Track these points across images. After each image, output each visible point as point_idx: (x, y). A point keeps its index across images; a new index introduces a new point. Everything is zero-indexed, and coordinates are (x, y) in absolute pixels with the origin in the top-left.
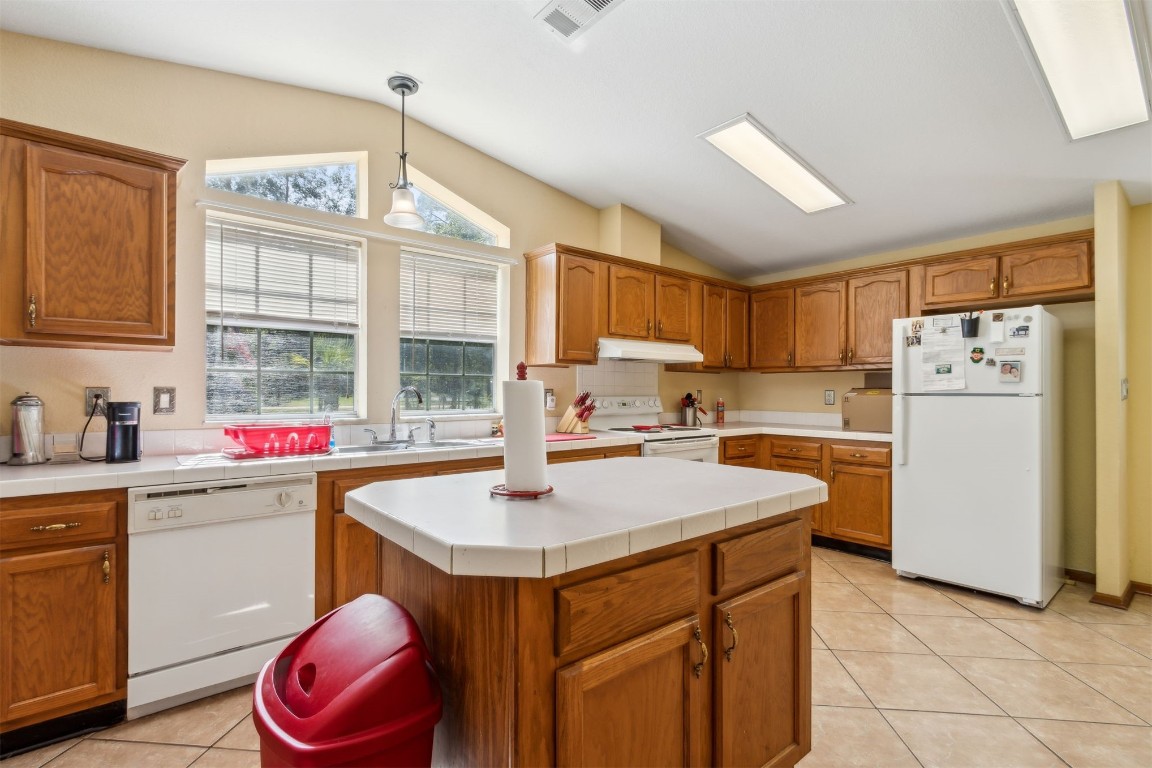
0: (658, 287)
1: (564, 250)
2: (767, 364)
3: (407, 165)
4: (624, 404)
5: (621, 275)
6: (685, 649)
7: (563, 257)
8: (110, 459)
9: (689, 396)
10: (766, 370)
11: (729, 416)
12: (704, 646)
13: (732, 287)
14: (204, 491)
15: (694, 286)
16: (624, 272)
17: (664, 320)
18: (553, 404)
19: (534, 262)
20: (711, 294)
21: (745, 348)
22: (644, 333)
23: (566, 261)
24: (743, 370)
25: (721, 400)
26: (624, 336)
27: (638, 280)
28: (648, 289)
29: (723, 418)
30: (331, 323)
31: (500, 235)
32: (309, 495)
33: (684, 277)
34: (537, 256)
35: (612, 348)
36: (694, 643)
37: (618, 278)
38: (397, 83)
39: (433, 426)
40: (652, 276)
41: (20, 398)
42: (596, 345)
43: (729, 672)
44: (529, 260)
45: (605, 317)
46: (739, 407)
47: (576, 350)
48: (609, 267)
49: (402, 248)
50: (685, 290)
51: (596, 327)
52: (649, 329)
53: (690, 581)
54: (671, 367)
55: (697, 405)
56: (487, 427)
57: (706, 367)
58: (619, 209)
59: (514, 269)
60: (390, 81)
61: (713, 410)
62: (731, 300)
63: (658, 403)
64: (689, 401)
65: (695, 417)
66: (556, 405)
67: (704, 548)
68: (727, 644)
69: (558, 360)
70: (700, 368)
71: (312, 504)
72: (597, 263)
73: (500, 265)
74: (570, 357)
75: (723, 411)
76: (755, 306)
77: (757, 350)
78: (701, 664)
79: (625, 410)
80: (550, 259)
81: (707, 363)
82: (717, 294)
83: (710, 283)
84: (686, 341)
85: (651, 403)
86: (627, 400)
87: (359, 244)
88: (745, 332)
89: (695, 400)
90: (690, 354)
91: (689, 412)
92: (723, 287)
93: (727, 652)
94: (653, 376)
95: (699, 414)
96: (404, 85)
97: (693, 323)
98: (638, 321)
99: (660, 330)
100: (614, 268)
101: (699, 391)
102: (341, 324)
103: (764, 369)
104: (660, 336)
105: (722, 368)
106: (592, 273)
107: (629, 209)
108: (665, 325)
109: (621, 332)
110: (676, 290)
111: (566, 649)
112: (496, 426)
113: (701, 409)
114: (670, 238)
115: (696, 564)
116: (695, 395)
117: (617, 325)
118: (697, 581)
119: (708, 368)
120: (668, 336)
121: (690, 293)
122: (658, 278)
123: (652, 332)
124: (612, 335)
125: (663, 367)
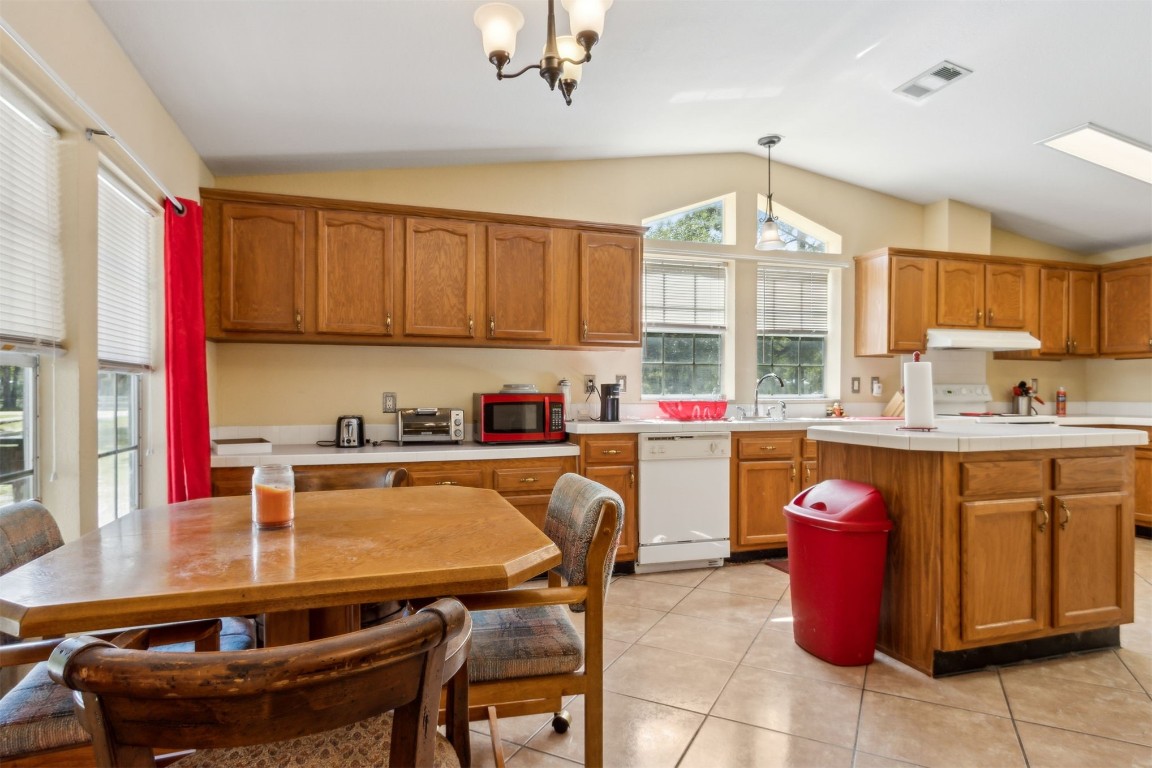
0: (989, 276)
1: (895, 253)
2: (1122, 349)
3: (773, 202)
4: (949, 392)
5: (949, 269)
6: (1033, 515)
7: (894, 259)
8: (604, 418)
9: (1023, 384)
10: (1120, 356)
11: (1070, 406)
12: (1046, 513)
13: (1076, 268)
14: (673, 438)
15: (1030, 272)
16: (953, 265)
17: (995, 308)
18: (880, 391)
19: (864, 264)
20: (1049, 278)
21: (1093, 333)
22: (973, 322)
23: (898, 262)
24: (1091, 356)
25: (1062, 389)
26: (952, 326)
27: (967, 272)
28: (977, 280)
29: (1064, 409)
30: (708, 327)
31: (832, 243)
32: (726, 446)
33: (1018, 263)
34: (867, 259)
35: (939, 338)
36: (1039, 513)
37: (947, 272)
38: (766, 141)
39: (784, 407)
40: (982, 266)
41: (562, 381)
42: (925, 336)
43: (1065, 539)
44: (858, 263)
45: (934, 309)
46: (1085, 397)
47: (908, 341)
48: (937, 263)
49: (759, 264)
50: (1019, 277)
51: (925, 319)
52: (978, 318)
53: (1037, 476)
54: (1000, 355)
55: (1032, 394)
56: (822, 409)
57: (1044, 354)
58: (946, 206)
59: (845, 271)
60: (760, 140)
61: (1052, 400)
62: (1076, 281)
63: (987, 391)
64: (1022, 389)
65: (1030, 407)
66: (883, 392)
67: (1046, 460)
68: (1062, 520)
69: (889, 350)
70: (1037, 355)
71: (728, 453)
72: (926, 260)
73: (831, 269)
74: (900, 348)
75: (1064, 401)
76: (1106, 286)
77: (1110, 334)
78: (1044, 524)
79: (949, 398)
80: (880, 261)
81: (1046, 351)
82: (1057, 277)
83: (1050, 266)
84: (1020, 328)
85: (979, 391)
86: (951, 388)
87: (727, 264)
88: (1094, 316)
89: (1029, 389)
90: (1026, 341)
91: (1023, 401)
92: (1065, 269)
93: (1062, 526)
94: (981, 365)
95: (1035, 404)
96: (771, 141)
97: (1028, 307)
98: (967, 311)
99: (991, 319)
100: (942, 263)
101: (1035, 380)
102: (715, 327)
103: (1120, 355)
104: (990, 324)
105: (1064, 354)
106: (921, 270)
107: (956, 203)
108: (996, 313)
109: (950, 323)
110: (1009, 278)
111: (967, 493)
112: (830, 408)
113: (1037, 399)
114: (1001, 225)
115: (1041, 467)
116: (1029, 384)
117: (945, 316)
118: (1041, 477)
119: (1045, 355)
120: (999, 325)
121: (1024, 279)
122: (989, 267)
123: (982, 321)
124: (939, 325)
125: (992, 356)
